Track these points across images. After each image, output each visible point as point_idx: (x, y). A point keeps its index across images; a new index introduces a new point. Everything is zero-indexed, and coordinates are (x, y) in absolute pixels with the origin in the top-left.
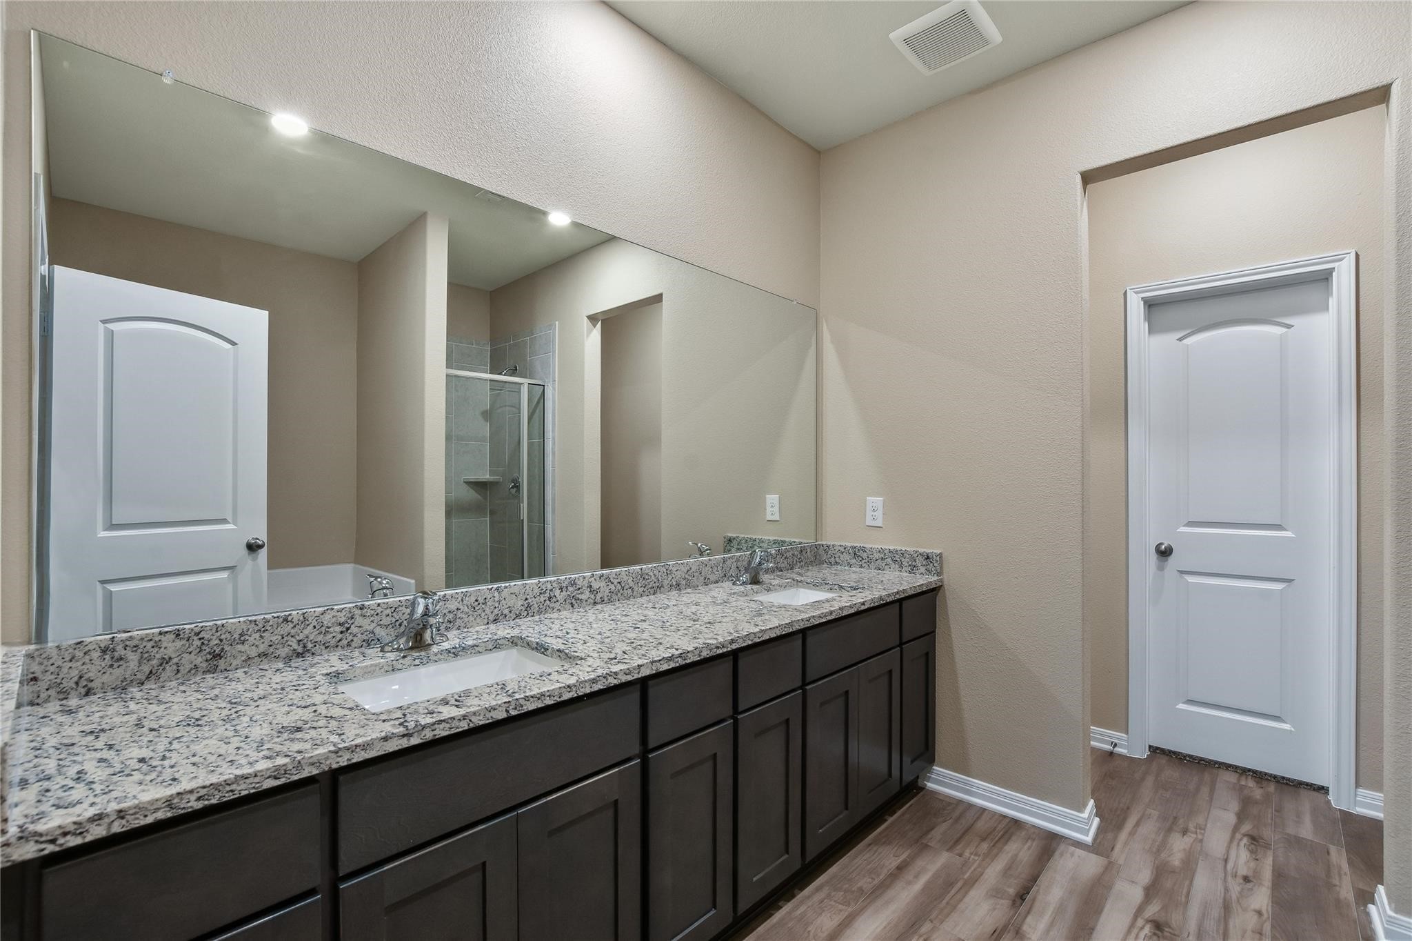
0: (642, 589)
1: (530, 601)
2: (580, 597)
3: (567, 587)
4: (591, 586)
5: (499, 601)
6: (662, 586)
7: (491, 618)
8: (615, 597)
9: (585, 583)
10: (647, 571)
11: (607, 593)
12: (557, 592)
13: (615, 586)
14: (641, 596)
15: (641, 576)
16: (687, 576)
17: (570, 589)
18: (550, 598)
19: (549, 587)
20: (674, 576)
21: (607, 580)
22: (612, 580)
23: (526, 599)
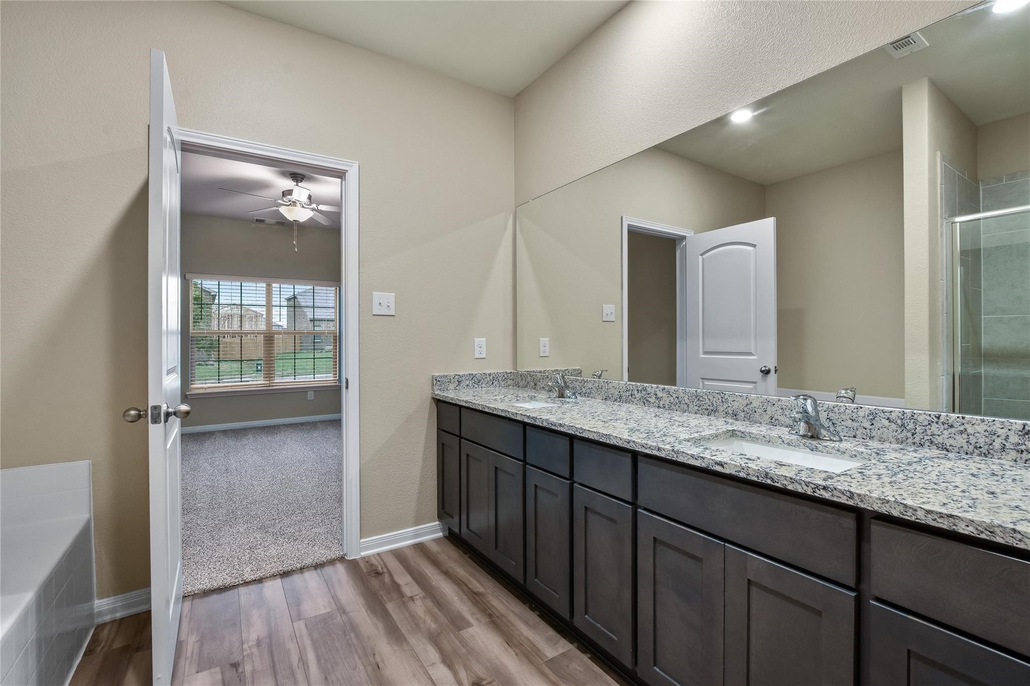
0: (696, 408)
1: (621, 393)
2: (650, 400)
3: (641, 391)
4: (656, 394)
5: (608, 389)
6: (716, 411)
7: (604, 398)
8: (673, 407)
9: (653, 391)
10: (701, 394)
11: (667, 402)
12: (636, 392)
13: (674, 399)
14: (696, 413)
15: (696, 396)
16: (745, 409)
17: (643, 392)
18: (632, 395)
19: (631, 388)
20: (730, 405)
21: (668, 393)
22: (671, 393)
23: (620, 392)
